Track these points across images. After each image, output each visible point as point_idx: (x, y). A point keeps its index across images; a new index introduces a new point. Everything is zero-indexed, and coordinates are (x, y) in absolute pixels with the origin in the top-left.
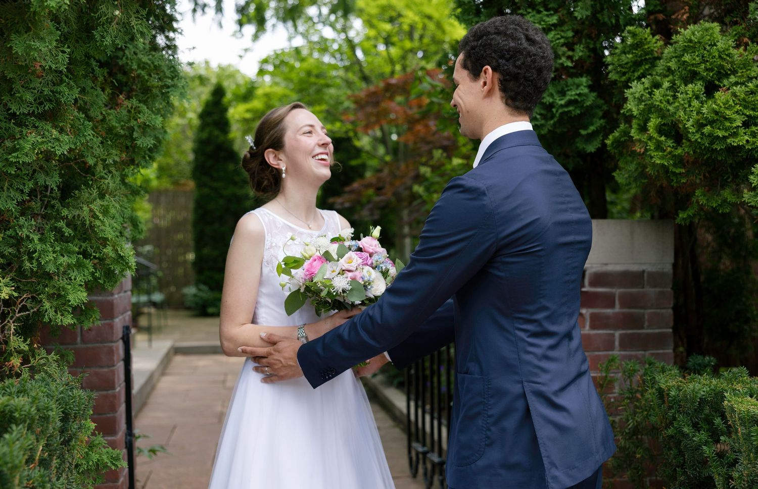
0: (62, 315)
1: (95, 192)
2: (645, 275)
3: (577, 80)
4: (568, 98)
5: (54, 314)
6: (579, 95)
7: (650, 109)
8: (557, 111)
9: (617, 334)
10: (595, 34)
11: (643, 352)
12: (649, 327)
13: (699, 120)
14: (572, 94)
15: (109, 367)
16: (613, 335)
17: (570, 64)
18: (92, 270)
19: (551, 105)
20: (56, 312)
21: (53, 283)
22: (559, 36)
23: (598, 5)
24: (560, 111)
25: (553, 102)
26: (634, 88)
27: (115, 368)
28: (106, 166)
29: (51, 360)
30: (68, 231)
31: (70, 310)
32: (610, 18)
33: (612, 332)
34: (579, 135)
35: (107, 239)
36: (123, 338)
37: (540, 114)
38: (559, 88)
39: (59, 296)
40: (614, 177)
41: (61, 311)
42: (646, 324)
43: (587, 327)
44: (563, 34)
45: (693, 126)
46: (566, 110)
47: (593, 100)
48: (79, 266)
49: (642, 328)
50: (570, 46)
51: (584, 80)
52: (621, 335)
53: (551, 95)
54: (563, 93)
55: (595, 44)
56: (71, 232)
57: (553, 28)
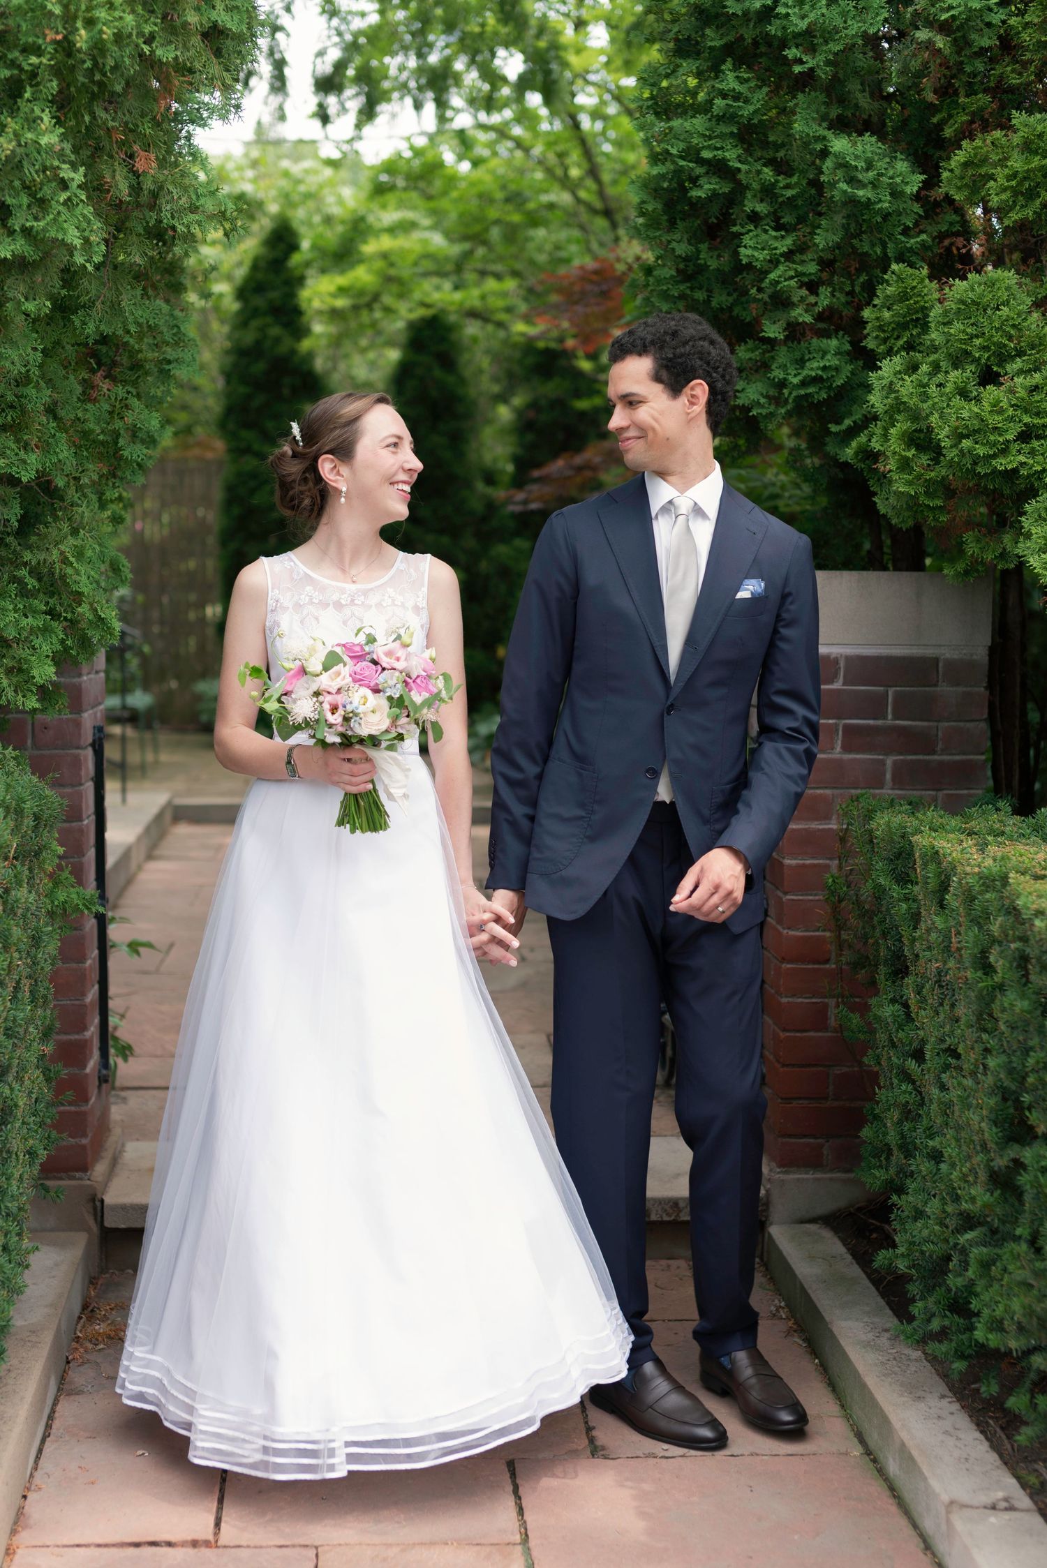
0: (24, 696)
1: (65, 527)
2: (941, 665)
3: (824, 343)
4: (805, 372)
5: (13, 694)
6: (825, 368)
7: (898, 407)
8: (790, 393)
9: (890, 761)
10: (856, 269)
11: (933, 793)
12: (943, 752)
13: (957, 428)
14: (813, 367)
15: (73, 786)
16: (883, 763)
17: (808, 319)
18: (61, 636)
19: (782, 384)
20: (16, 691)
21: (11, 652)
22: (792, 273)
23: (853, 225)
24: (795, 394)
25: (785, 379)
26: (884, 369)
27: (82, 788)
28: (79, 488)
29: (8, 757)
30: (32, 583)
31: (35, 690)
32: (873, 245)
33: (881, 757)
34: (829, 432)
35: (80, 594)
36: (93, 745)
37: (767, 397)
38: (797, 355)
39: (20, 670)
40: (875, 503)
41: (22, 691)
42: (940, 746)
43: (838, 748)
44: (800, 268)
45: (948, 437)
46: (802, 392)
47: (847, 377)
48: (45, 630)
49: (934, 752)
50: (812, 287)
51: (834, 343)
52: (895, 763)
53: (783, 367)
54: (801, 363)
55: (853, 285)
56: (36, 584)
57: (782, 260)
